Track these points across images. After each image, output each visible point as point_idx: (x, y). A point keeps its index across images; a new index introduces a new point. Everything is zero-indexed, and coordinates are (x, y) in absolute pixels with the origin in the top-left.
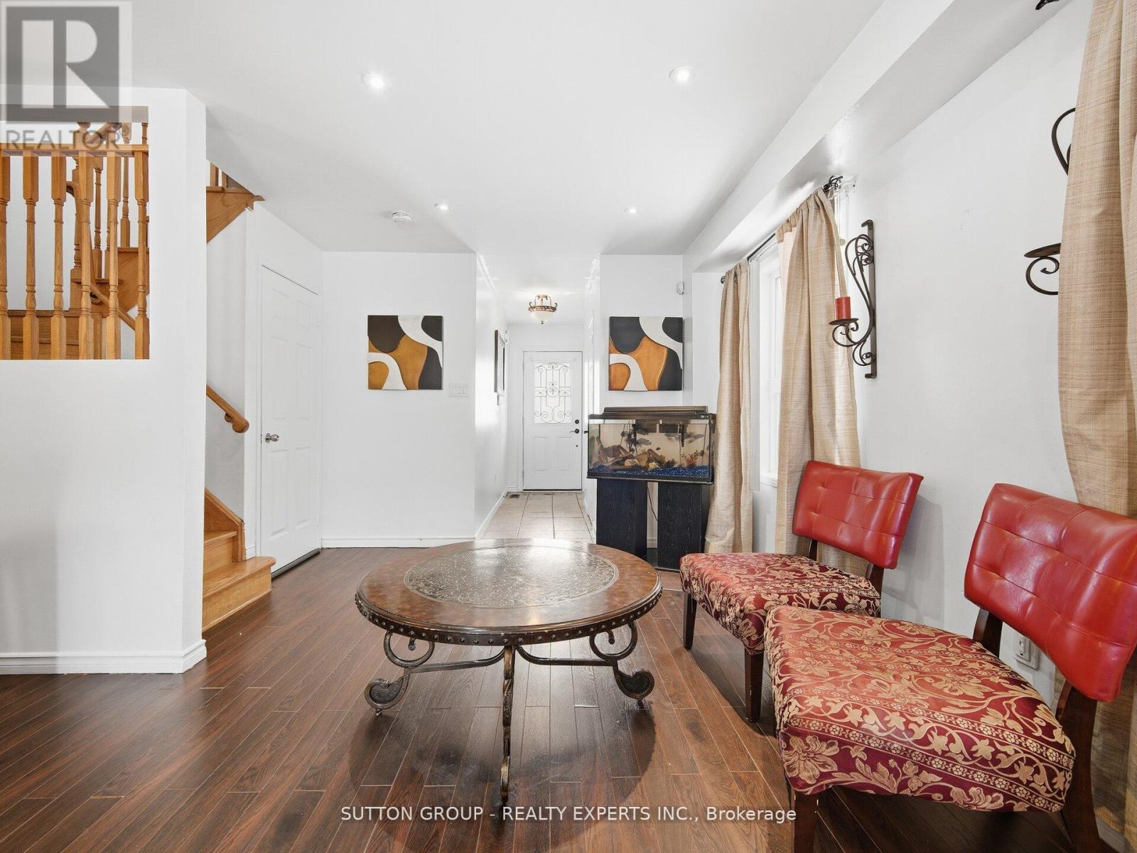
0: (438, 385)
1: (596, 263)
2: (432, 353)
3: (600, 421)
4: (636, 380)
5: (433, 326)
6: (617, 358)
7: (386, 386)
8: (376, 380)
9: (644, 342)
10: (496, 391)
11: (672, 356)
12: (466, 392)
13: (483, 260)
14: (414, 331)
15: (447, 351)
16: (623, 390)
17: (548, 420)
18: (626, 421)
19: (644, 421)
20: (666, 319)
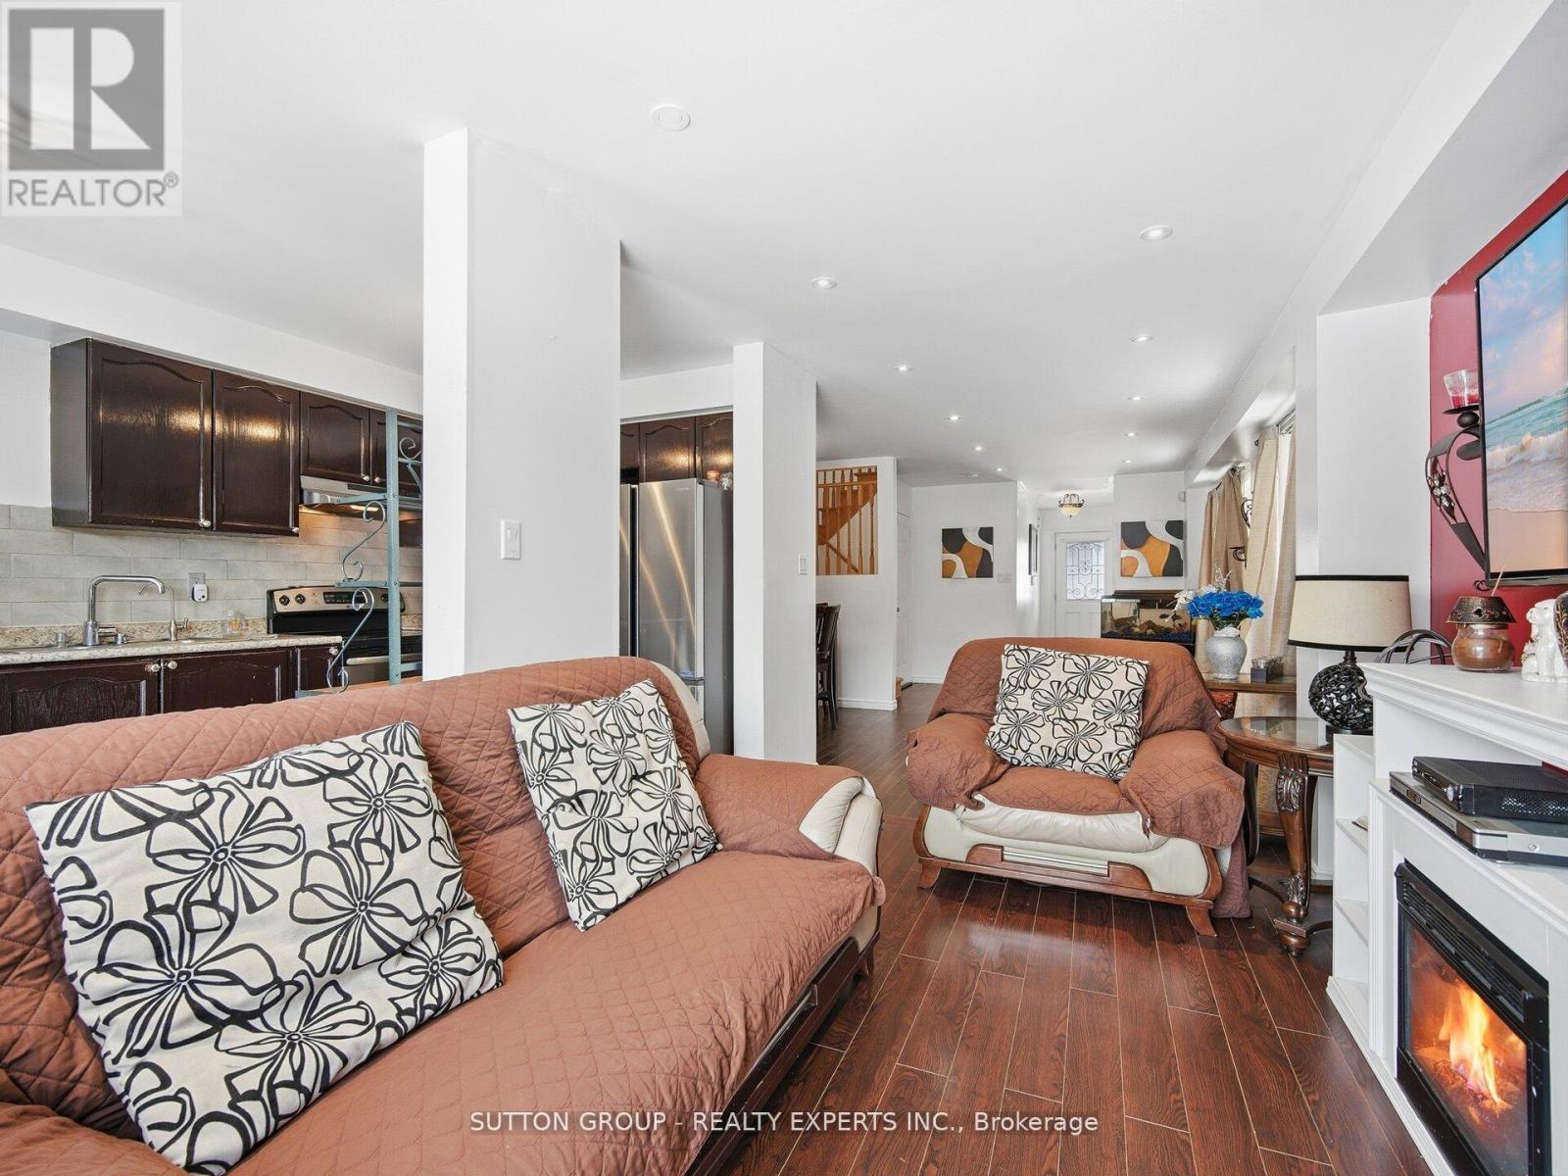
0: (990, 575)
1: (1111, 479)
2: (986, 553)
3: (1113, 600)
4: (1143, 568)
5: (987, 534)
6: (1127, 553)
7: (954, 576)
8: (948, 571)
9: (1150, 539)
10: (1030, 573)
11: (1174, 550)
12: (1010, 578)
13: (1022, 484)
14: (973, 538)
15: (996, 551)
16: (1132, 576)
17: (1081, 596)
18: (1133, 600)
19: (1147, 600)
20: (1169, 522)
